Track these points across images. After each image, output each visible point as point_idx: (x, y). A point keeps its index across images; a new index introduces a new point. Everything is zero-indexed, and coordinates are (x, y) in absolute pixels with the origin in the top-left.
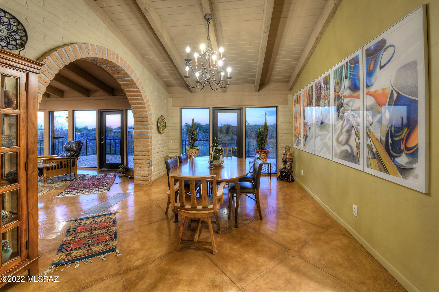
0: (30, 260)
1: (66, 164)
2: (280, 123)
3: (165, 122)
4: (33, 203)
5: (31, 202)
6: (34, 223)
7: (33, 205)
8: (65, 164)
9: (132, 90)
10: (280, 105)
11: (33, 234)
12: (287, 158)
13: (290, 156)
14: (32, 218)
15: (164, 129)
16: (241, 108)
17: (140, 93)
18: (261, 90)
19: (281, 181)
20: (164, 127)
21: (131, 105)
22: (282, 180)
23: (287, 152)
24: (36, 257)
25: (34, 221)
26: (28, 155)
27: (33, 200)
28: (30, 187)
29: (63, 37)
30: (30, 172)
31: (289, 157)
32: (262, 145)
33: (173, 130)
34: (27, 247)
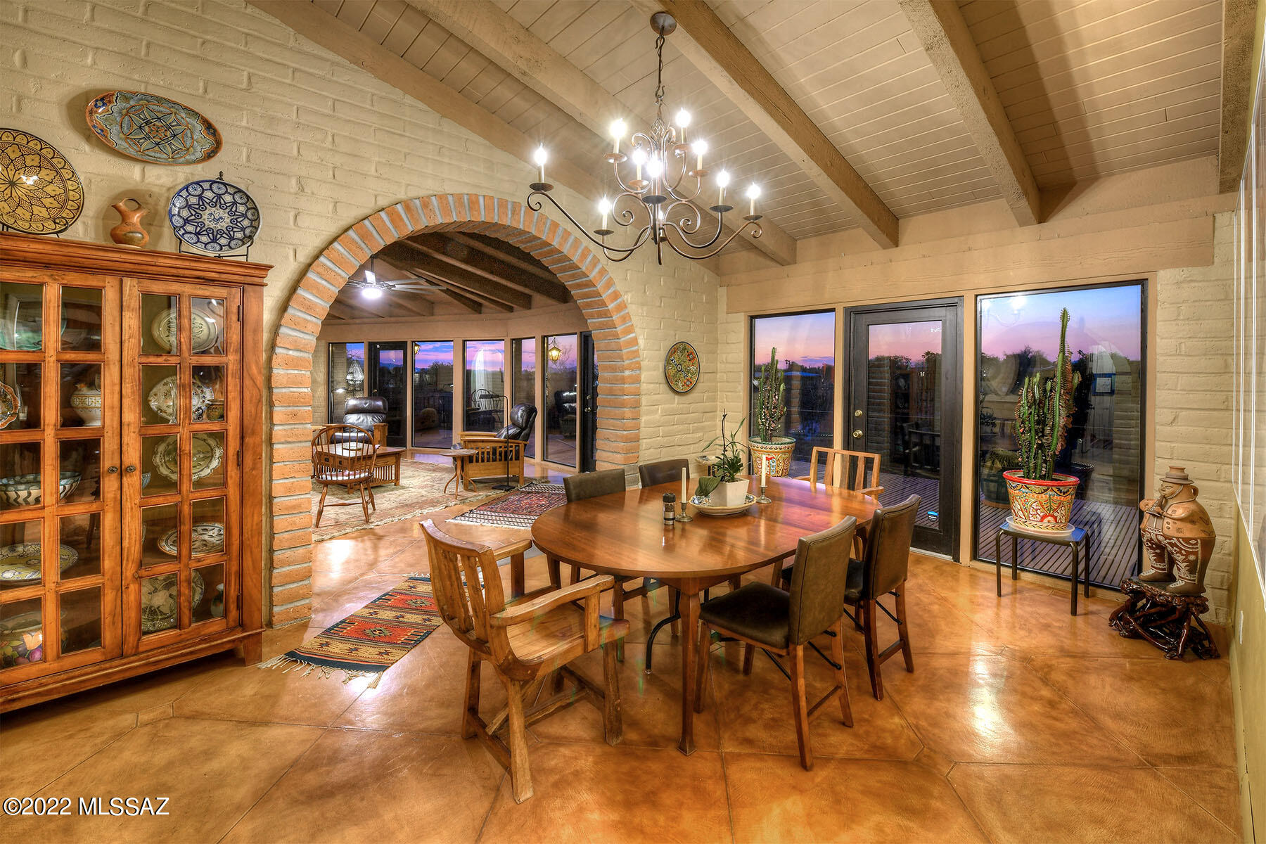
0: (244, 631)
1: (503, 455)
2: (1160, 359)
3: (696, 360)
4: (252, 526)
5: (249, 525)
6: (253, 564)
7: (252, 530)
8: (500, 454)
9: (577, 281)
10: (1161, 273)
11: (251, 583)
12: (1167, 532)
13: (1189, 525)
14: (249, 554)
15: (694, 381)
16: (956, 300)
17: (595, 286)
18: (1054, 218)
19: (1125, 637)
20: (692, 374)
21: (589, 321)
22: (1134, 635)
23: (1170, 502)
24: (256, 629)
25: (253, 561)
26: (242, 438)
27: (253, 521)
28: (246, 496)
29: (376, 197)
30: (246, 469)
31: (1179, 530)
32: (1036, 454)
33: (728, 382)
34: (240, 606)
